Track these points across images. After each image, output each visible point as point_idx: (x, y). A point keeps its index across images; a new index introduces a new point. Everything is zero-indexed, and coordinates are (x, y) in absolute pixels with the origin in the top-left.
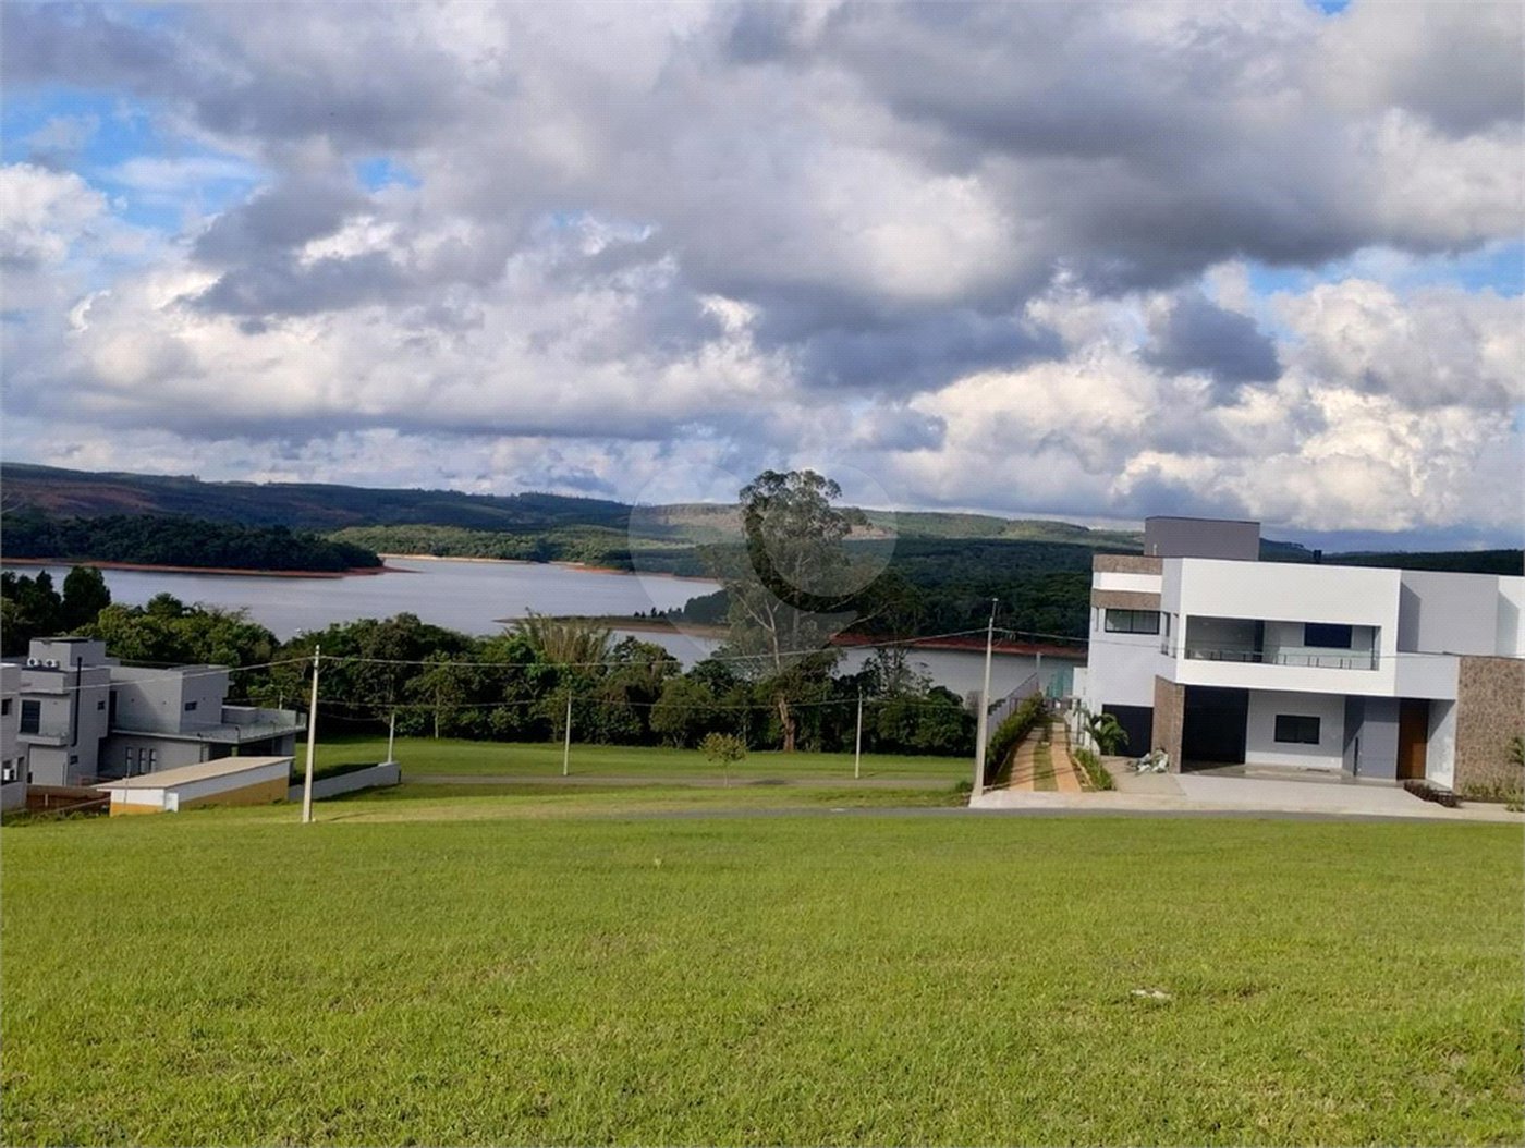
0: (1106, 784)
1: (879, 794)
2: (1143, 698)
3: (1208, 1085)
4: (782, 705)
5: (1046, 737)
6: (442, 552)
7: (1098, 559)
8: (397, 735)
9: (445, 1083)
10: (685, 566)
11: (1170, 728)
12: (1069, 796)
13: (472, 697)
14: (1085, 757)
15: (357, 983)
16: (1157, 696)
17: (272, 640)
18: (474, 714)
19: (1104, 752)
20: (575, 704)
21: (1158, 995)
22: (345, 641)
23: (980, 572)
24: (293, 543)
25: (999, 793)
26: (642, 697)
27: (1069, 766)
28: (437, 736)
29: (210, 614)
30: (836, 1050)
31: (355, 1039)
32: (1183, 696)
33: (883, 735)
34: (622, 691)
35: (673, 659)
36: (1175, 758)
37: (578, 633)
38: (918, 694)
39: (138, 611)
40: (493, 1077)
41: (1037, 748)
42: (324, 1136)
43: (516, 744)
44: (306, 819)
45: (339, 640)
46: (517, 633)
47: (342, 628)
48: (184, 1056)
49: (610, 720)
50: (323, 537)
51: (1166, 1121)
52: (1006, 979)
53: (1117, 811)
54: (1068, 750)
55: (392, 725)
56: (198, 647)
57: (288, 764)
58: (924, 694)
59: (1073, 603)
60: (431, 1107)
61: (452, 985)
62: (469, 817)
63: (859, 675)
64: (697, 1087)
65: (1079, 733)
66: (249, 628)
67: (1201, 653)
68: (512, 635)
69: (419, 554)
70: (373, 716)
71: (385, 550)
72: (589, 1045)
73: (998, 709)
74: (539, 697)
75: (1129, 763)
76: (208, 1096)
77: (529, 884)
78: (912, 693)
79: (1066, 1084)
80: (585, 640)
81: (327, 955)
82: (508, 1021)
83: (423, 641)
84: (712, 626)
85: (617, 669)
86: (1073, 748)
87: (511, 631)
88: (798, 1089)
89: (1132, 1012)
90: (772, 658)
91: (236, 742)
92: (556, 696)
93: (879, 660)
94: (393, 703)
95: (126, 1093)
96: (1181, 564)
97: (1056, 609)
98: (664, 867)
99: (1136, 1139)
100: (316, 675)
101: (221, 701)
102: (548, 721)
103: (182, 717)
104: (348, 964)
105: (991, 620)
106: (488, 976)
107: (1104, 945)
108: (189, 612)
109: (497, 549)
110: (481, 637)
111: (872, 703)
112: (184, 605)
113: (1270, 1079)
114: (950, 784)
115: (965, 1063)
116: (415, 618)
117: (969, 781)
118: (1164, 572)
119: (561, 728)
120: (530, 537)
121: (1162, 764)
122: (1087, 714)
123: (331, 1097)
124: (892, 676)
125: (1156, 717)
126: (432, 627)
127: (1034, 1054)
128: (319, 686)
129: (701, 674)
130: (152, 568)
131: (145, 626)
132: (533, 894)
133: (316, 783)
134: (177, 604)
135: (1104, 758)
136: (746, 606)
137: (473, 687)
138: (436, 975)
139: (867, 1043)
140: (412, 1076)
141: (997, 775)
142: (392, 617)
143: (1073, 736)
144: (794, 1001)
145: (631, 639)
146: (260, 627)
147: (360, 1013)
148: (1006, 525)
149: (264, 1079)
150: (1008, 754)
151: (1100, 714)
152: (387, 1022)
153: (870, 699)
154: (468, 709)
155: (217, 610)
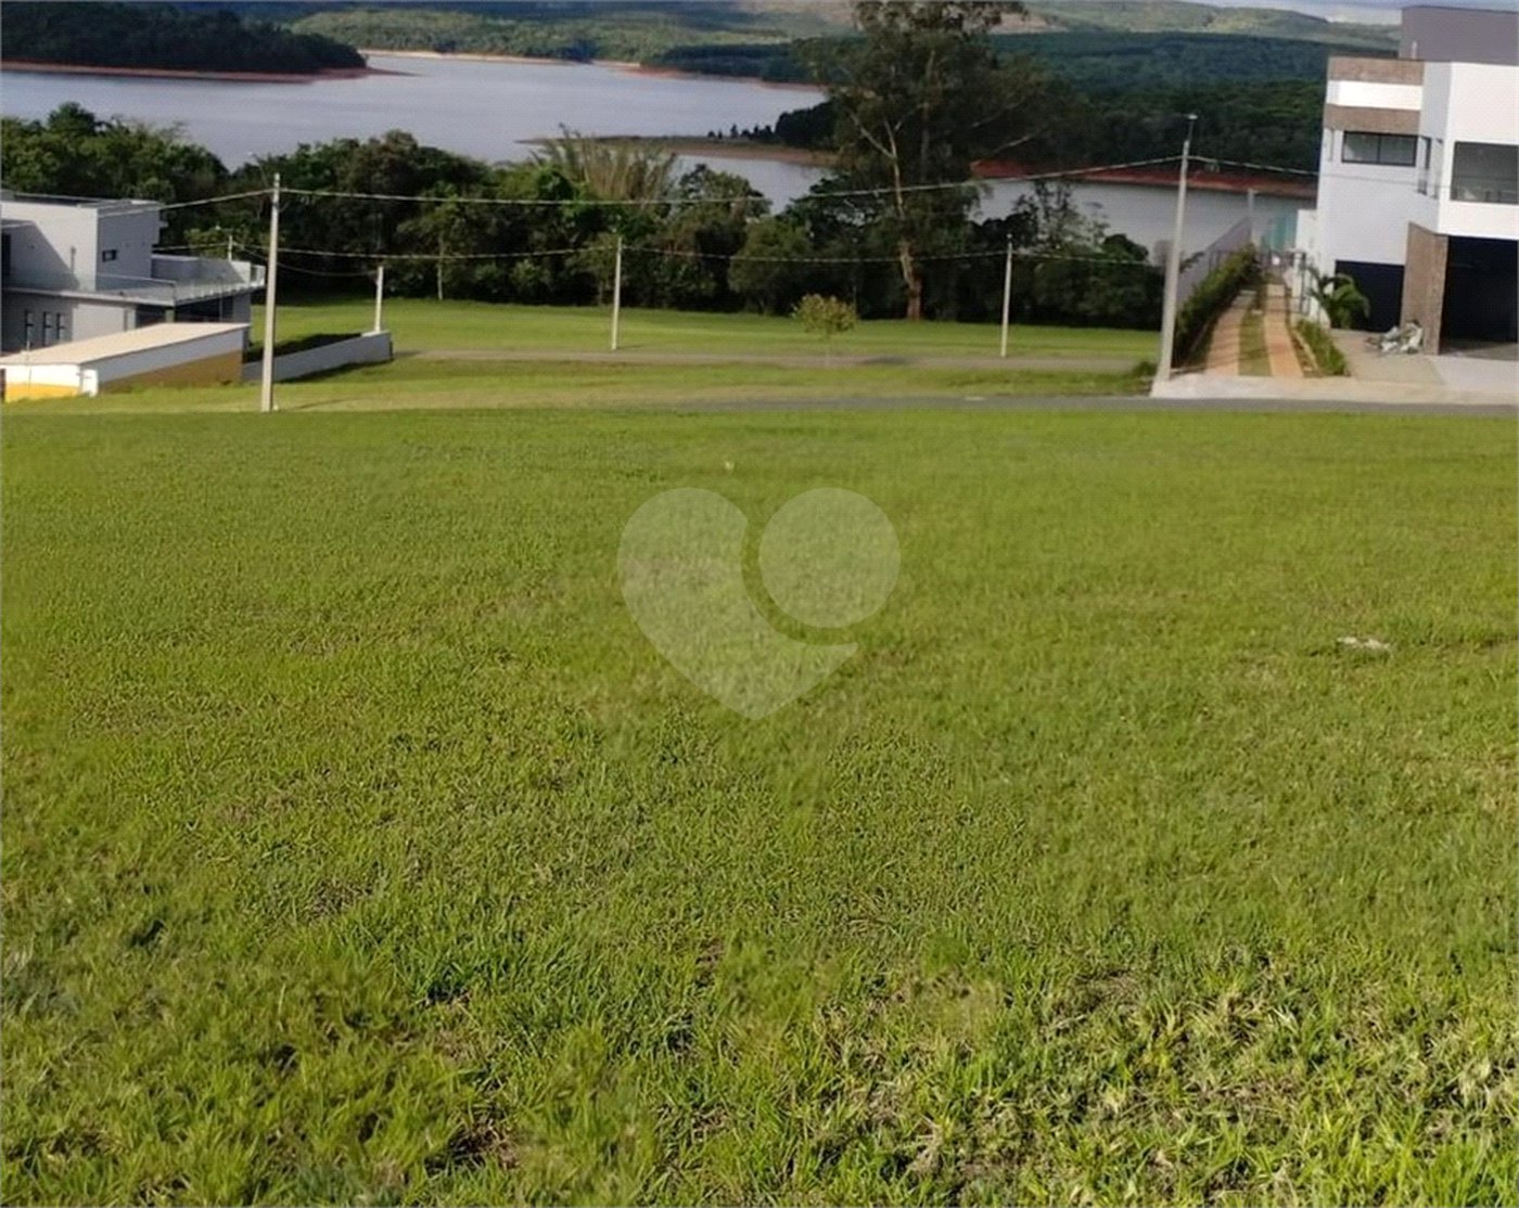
0: (1336, 366)
1: (1029, 377)
2: (1391, 251)
3: (1422, 758)
4: (905, 259)
5: (1259, 303)
6: (446, 46)
7: (1335, 63)
8: (386, 294)
9: (433, 745)
10: (776, 67)
11: (1426, 293)
12: (1286, 382)
13: (487, 244)
14: (1309, 331)
15: (327, 618)
16: (1410, 251)
17: (217, 166)
18: (491, 268)
19: (1336, 324)
20: (626, 255)
21: (1373, 644)
22: (317, 168)
23: (1176, 78)
24: (244, 35)
25: (1192, 378)
26: (718, 244)
27: (1287, 341)
28: (440, 294)
29: (133, 131)
30: (942, 709)
31: (322, 686)
32: (1445, 250)
33: (1041, 300)
34: (691, 238)
35: (758, 194)
36: (1431, 335)
37: (631, 159)
38: (1089, 244)
39: (36, 128)
40: (496, 739)
41: (1244, 320)
42: (278, 806)
43: (547, 307)
44: (265, 407)
45: (308, 167)
46: (548, 158)
47: (312, 151)
48: (105, 702)
49: (674, 277)
50: (284, 26)
51: (1361, 802)
52: (1174, 621)
53: (1347, 404)
54: (1287, 321)
55: (380, 283)
56: (117, 176)
57: (240, 335)
58: (1096, 244)
59: (1304, 122)
60: (414, 773)
61: (448, 622)
62: (481, 404)
63: (1009, 218)
64: (759, 753)
65: (1303, 299)
66: (187, 149)
67: (1474, 193)
68: (541, 162)
69: (414, 49)
70: (355, 270)
71: (369, 45)
72: (624, 701)
73: (1195, 265)
74: (578, 245)
75: (1369, 340)
76: (134, 753)
77: (556, 492)
78: (1080, 243)
79: (1238, 754)
80: (641, 168)
81: (289, 580)
82: (519, 669)
83: (420, 167)
84: (811, 150)
85: (684, 207)
86: (1294, 318)
87: (541, 156)
88: (889, 762)
89: (1336, 666)
90: (893, 194)
91: (171, 303)
92: (601, 243)
93: (1036, 198)
94: (381, 252)
95: (23, 756)
96: (1449, 71)
97: (1280, 131)
98: (739, 472)
99: (1320, 825)
100: (275, 214)
101: (150, 248)
102: (589, 276)
103: (98, 269)
104: (316, 591)
105: (1187, 144)
106: (496, 611)
107: (1309, 579)
108: (104, 128)
109: (519, 43)
110: (500, 163)
111: (1026, 257)
112: (98, 117)
113: (1505, 751)
114: (1129, 364)
115: (1110, 727)
116: (408, 137)
117: (1152, 362)
118: (1426, 78)
119: (608, 287)
120: (566, 27)
121: (1414, 342)
122: (1314, 272)
123: (289, 758)
124: (1054, 221)
125: (1408, 278)
126: (434, 150)
127: (1200, 717)
128: (280, 229)
129: (796, 215)
130: (54, 68)
131: (46, 147)
132: (561, 505)
133: (279, 358)
134: (88, 118)
135: (1336, 332)
136: (857, 122)
137: (489, 231)
138: (430, 608)
139: (983, 701)
140: (393, 733)
141: (1190, 352)
142: (378, 137)
143: (1295, 302)
144: (893, 646)
145: (702, 168)
146: (202, 149)
147: (330, 656)
148: (1214, 14)
149: (205, 734)
150: (1205, 327)
151: (1331, 274)
152: (364, 666)
153: (1023, 251)
154: (483, 262)
155: (142, 126)
